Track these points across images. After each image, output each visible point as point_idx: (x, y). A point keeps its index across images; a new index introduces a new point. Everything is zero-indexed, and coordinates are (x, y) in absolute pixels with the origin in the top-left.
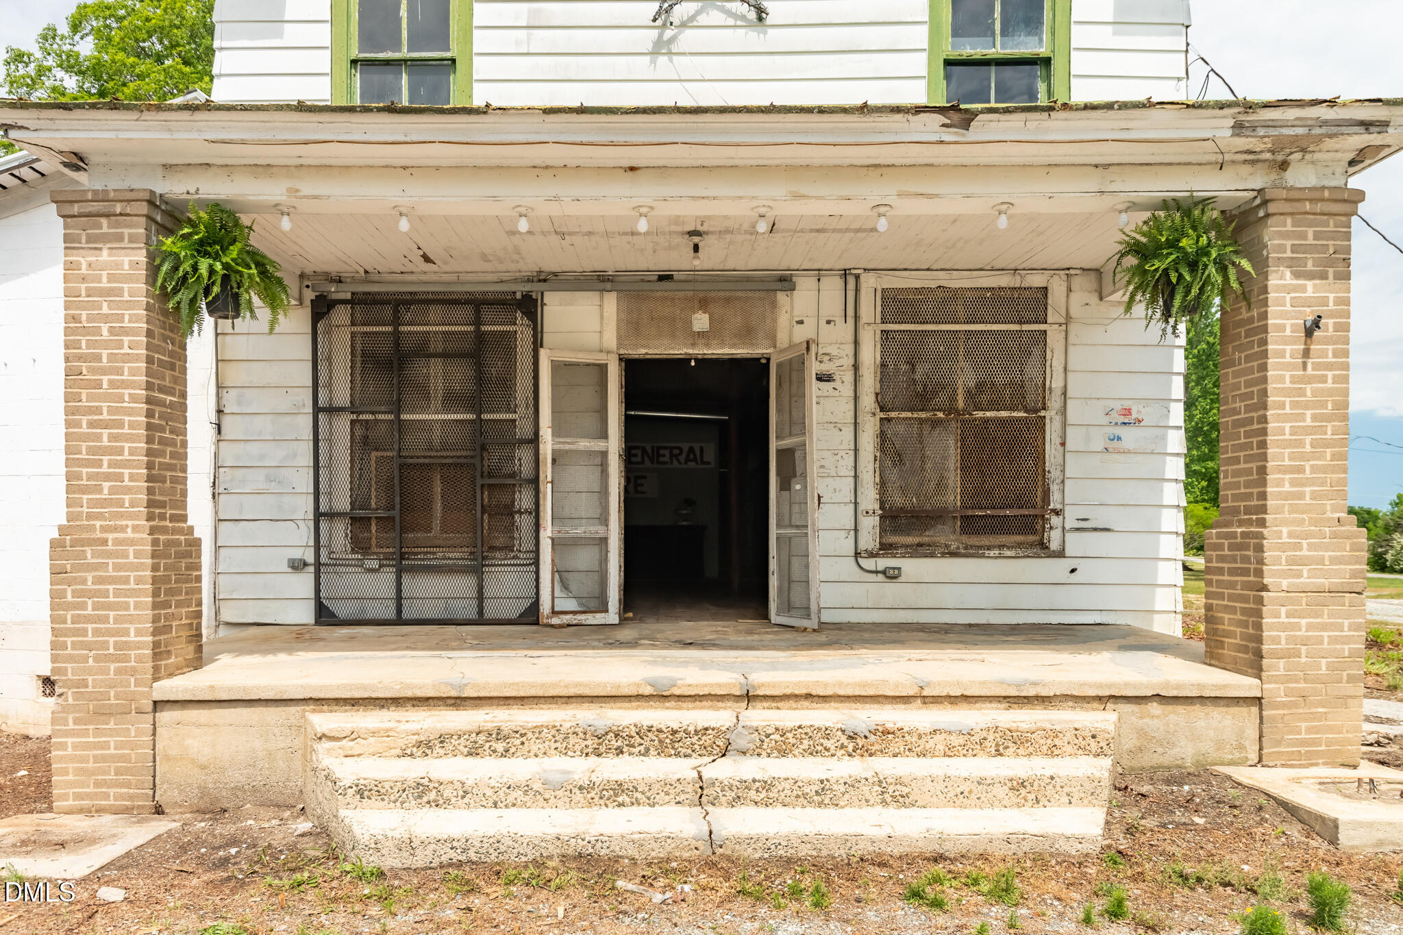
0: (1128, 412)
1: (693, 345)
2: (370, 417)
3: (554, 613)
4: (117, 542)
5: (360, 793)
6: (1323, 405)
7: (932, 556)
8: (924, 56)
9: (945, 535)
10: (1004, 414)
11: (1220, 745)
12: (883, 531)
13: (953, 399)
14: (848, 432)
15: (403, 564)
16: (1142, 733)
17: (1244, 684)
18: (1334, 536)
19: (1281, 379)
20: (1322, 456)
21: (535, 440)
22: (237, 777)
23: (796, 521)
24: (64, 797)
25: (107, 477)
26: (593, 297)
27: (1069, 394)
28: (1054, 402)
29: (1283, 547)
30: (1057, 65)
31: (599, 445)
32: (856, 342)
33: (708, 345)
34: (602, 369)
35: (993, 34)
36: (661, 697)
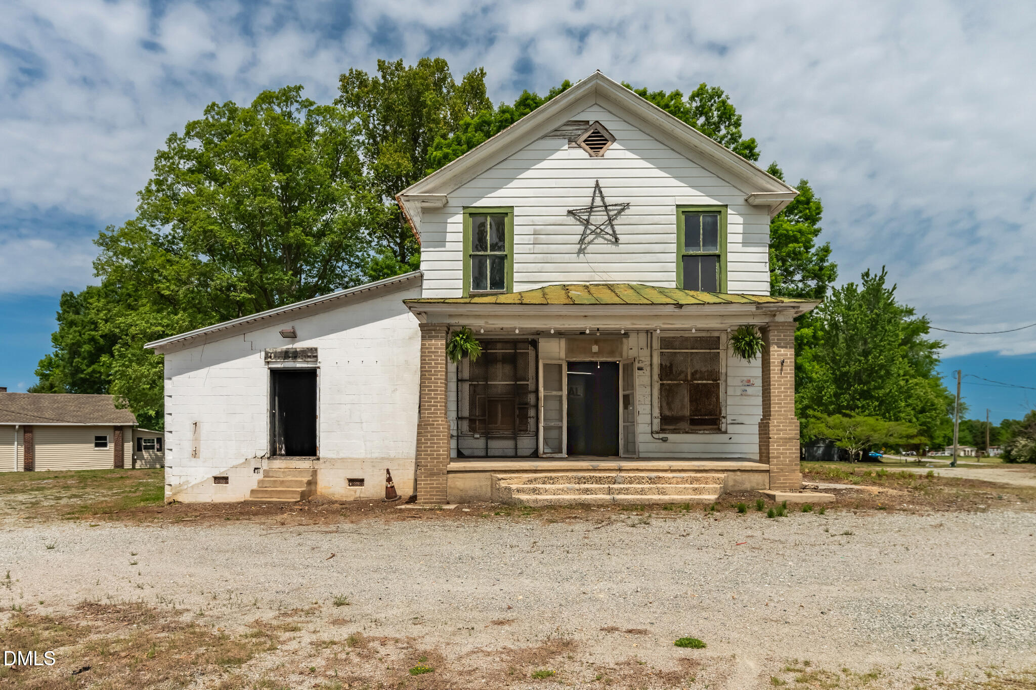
0: (749, 381)
1: (593, 357)
2: (476, 383)
3: (544, 453)
4: (437, 425)
5: (518, 491)
6: (787, 385)
7: (679, 433)
8: (675, 254)
9: (685, 425)
10: (704, 382)
11: (758, 484)
12: (661, 424)
13: (686, 376)
14: (649, 389)
15: (488, 436)
16: (735, 481)
17: (764, 466)
18: (790, 423)
19: (775, 377)
20: (787, 400)
21: (537, 391)
22: (471, 493)
23: (630, 420)
24: (421, 499)
25: (433, 406)
26: (557, 340)
27: (728, 374)
28: (723, 378)
29: (775, 426)
30: (722, 258)
31: (559, 393)
32: (651, 356)
33: (598, 357)
34: (560, 366)
35: (700, 246)
36: (594, 470)
